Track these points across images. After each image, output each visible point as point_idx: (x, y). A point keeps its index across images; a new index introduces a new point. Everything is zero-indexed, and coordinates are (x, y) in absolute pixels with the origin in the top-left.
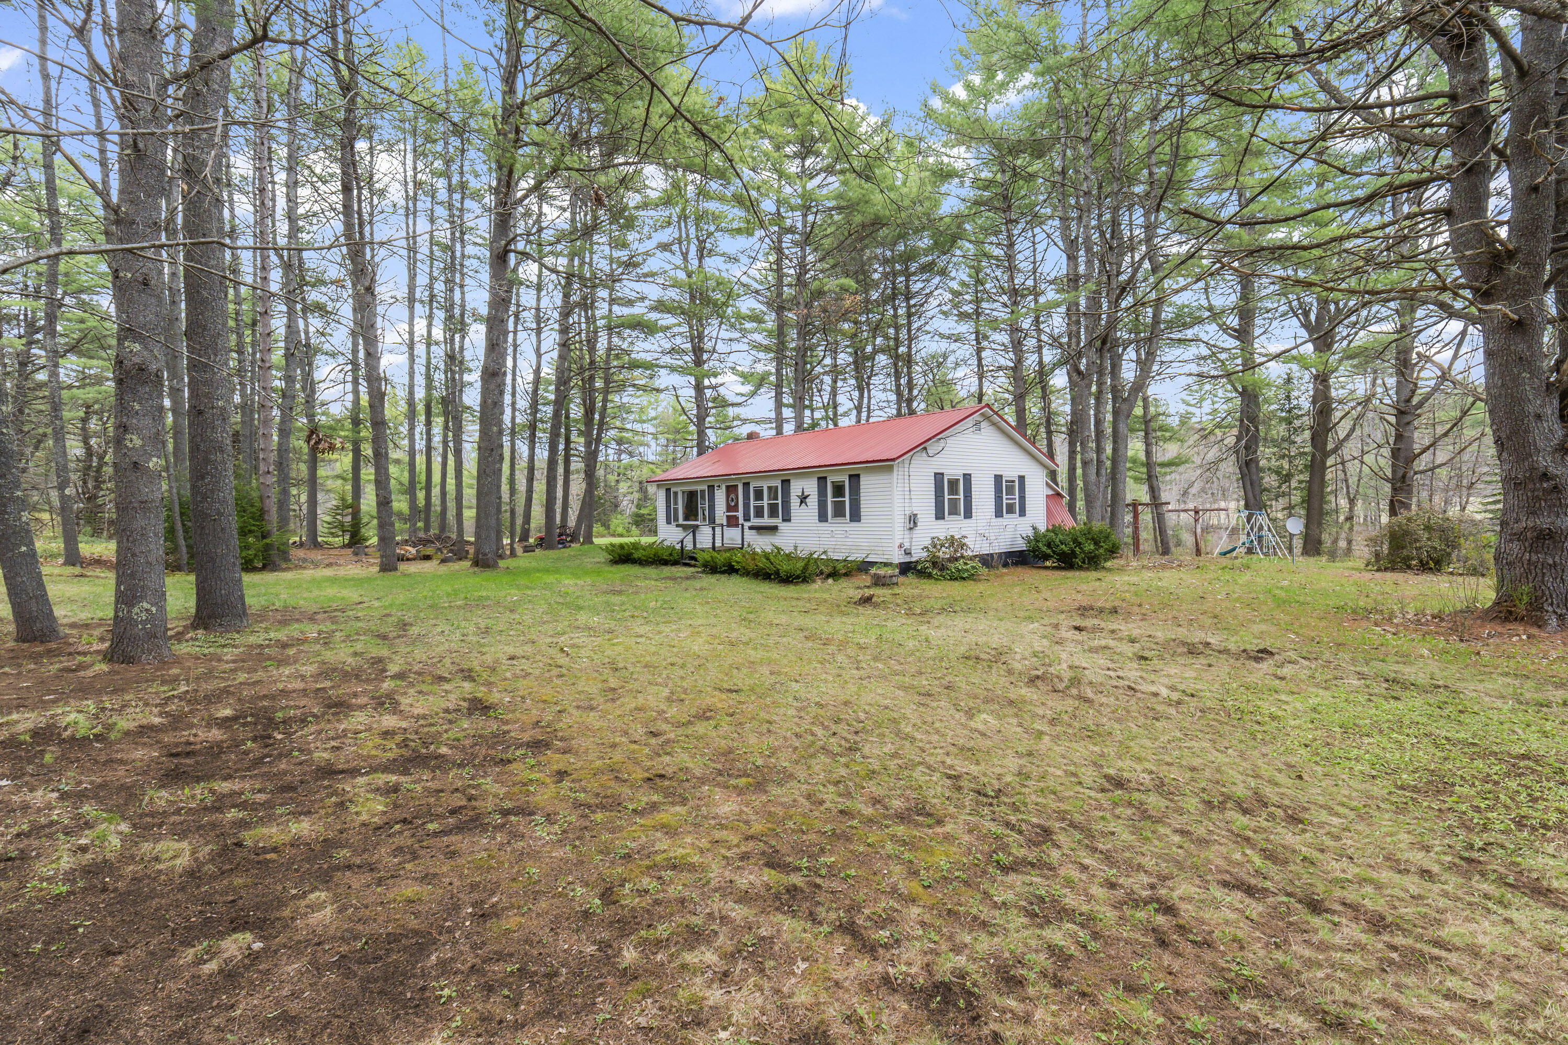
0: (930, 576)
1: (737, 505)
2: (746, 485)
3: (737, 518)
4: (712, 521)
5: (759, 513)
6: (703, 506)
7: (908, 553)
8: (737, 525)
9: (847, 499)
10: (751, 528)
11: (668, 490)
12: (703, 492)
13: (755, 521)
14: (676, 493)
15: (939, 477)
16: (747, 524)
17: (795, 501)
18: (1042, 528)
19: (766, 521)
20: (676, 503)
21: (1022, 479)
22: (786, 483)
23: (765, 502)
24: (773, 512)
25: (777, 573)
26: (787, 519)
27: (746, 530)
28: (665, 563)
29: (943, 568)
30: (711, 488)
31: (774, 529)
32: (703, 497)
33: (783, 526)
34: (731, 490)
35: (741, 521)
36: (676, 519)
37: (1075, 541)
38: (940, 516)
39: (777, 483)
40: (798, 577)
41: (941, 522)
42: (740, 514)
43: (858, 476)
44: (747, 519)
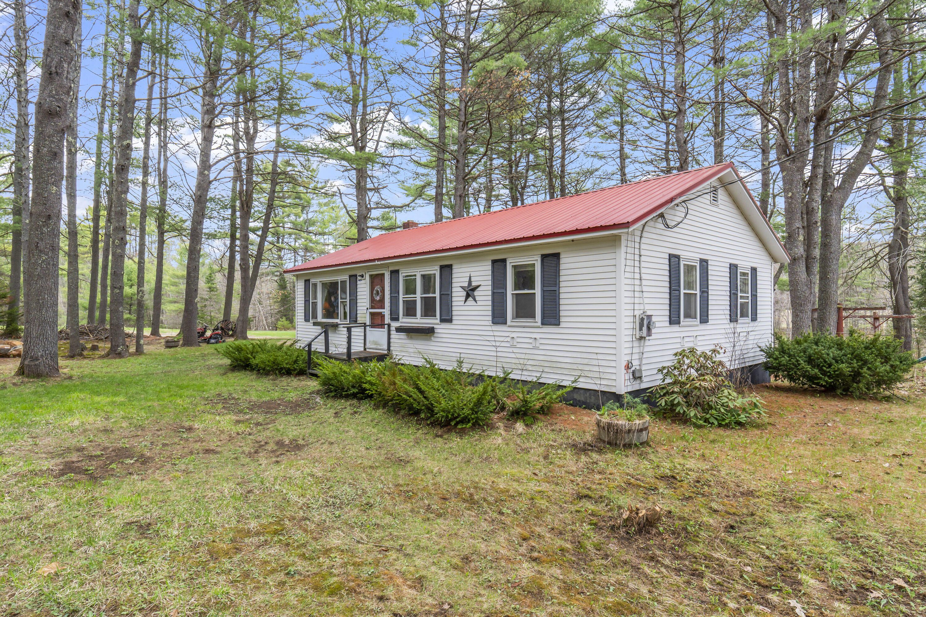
0: (683, 420)
1: (382, 300)
2: (395, 273)
3: (382, 316)
4: (354, 320)
5: (410, 311)
6: (343, 299)
7: (637, 376)
8: (382, 326)
9: (538, 291)
10: (399, 330)
11: (307, 282)
12: (343, 282)
13: (405, 321)
14: (315, 285)
15: (674, 260)
16: (395, 325)
17: (458, 295)
18: (788, 337)
19: (419, 321)
20: (315, 298)
21: (754, 270)
22: (447, 269)
23: (418, 296)
24: (429, 310)
25: (430, 409)
26: (447, 319)
27: (393, 332)
28: (288, 373)
29: (707, 408)
30: (353, 278)
31: (429, 332)
32: (344, 291)
33: (442, 329)
34: (376, 280)
35: (387, 320)
36: (315, 316)
37: (858, 357)
38: (674, 320)
39: (434, 270)
40: (465, 420)
41: (675, 328)
42: (386, 312)
43: (557, 256)
44: (395, 318)
